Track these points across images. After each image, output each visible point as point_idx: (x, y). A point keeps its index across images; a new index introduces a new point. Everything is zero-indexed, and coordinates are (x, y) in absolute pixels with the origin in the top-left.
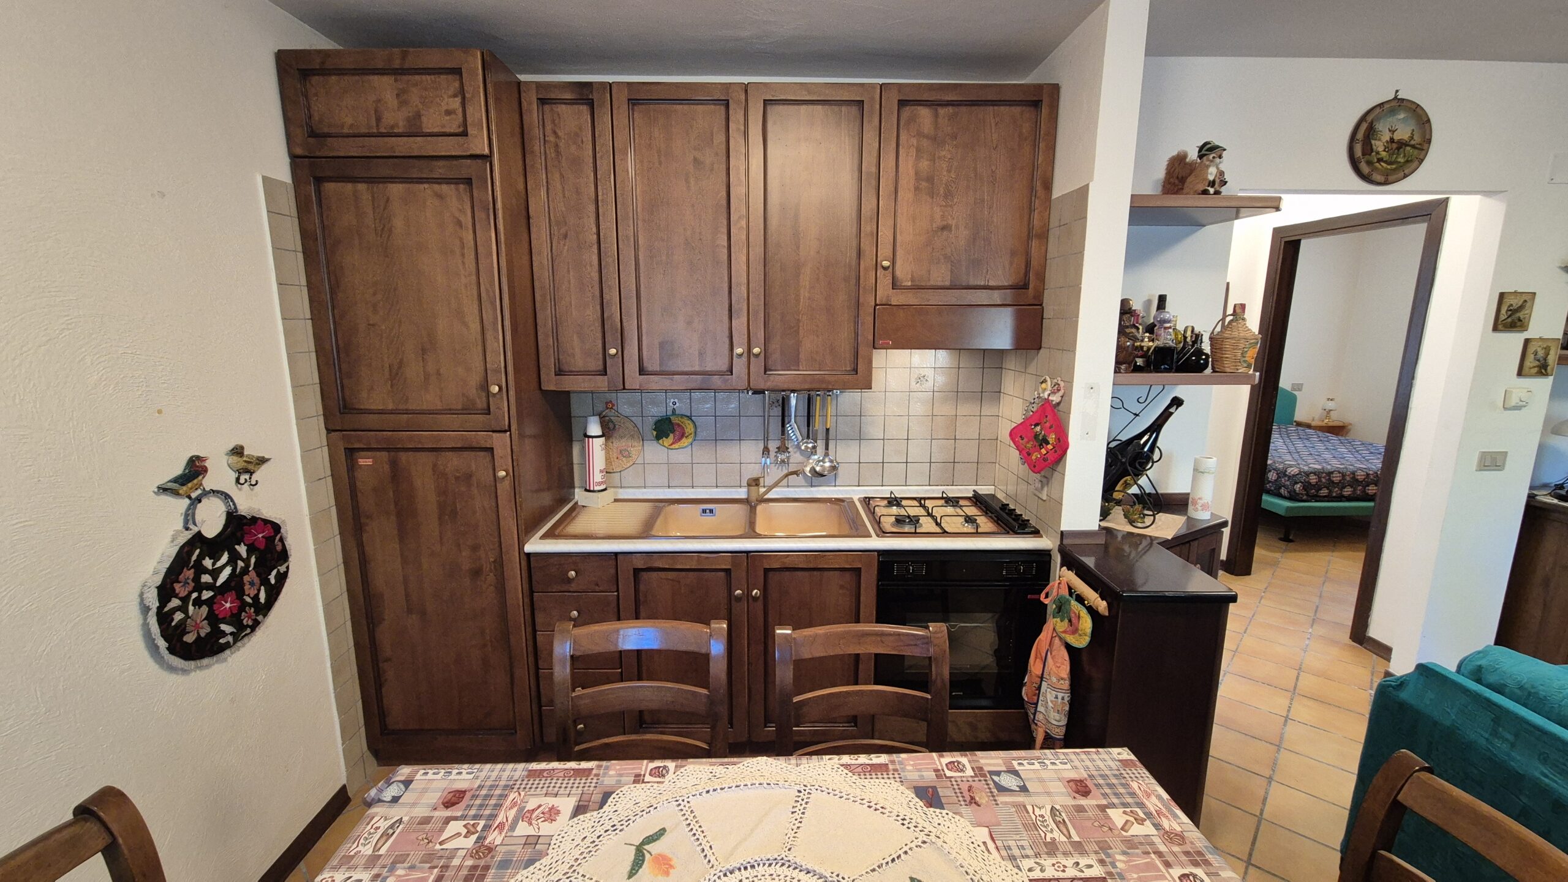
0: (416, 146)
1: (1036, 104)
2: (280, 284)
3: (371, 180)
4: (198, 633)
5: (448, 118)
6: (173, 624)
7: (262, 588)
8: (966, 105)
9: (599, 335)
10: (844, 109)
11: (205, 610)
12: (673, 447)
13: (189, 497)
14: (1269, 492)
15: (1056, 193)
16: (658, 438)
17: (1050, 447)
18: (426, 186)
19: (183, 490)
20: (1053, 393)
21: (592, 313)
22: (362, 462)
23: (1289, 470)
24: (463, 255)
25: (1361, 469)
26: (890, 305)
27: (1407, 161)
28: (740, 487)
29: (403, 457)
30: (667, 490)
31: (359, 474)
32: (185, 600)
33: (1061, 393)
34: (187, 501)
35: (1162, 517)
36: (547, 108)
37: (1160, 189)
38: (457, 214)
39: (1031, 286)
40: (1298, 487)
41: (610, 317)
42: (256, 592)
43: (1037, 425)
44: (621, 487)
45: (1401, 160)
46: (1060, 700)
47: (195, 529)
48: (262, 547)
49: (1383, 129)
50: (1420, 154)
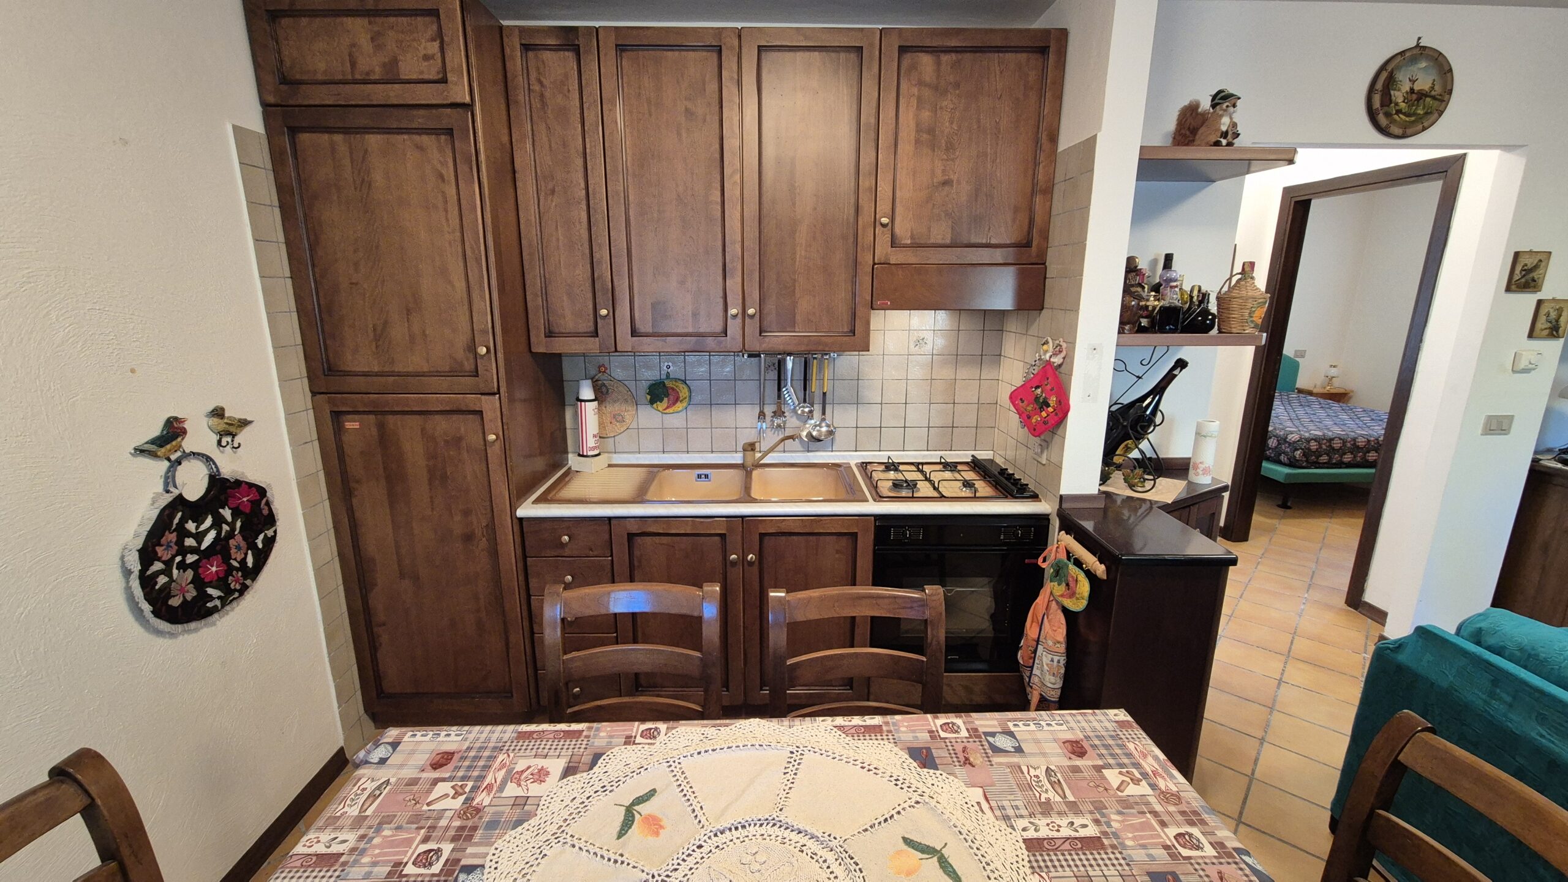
0: (394, 94)
1: (1043, 51)
2: (256, 240)
3: (346, 131)
4: (184, 597)
5: (426, 64)
6: (157, 587)
7: (250, 552)
8: (970, 52)
9: (590, 295)
10: (842, 55)
11: (190, 574)
12: (667, 411)
13: (169, 459)
14: (1268, 459)
15: (1063, 145)
16: (652, 402)
17: (1050, 409)
18: (406, 137)
19: (161, 451)
20: (1055, 354)
21: (582, 272)
22: (349, 425)
23: (1290, 437)
24: (446, 211)
25: (1362, 436)
26: (889, 264)
27: (1426, 113)
28: (736, 452)
29: (391, 419)
30: (661, 455)
31: (346, 438)
32: (168, 563)
33: (1063, 355)
34: (166, 464)
35: (1162, 482)
36: (531, 54)
37: (1171, 140)
38: (439, 166)
39: (1035, 243)
40: (1298, 453)
41: (600, 277)
42: (243, 556)
43: (1037, 387)
44: (615, 453)
45: (1421, 112)
46: (1055, 663)
47: (176, 492)
48: (248, 511)
49: (1402, 78)
50: (1441, 106)
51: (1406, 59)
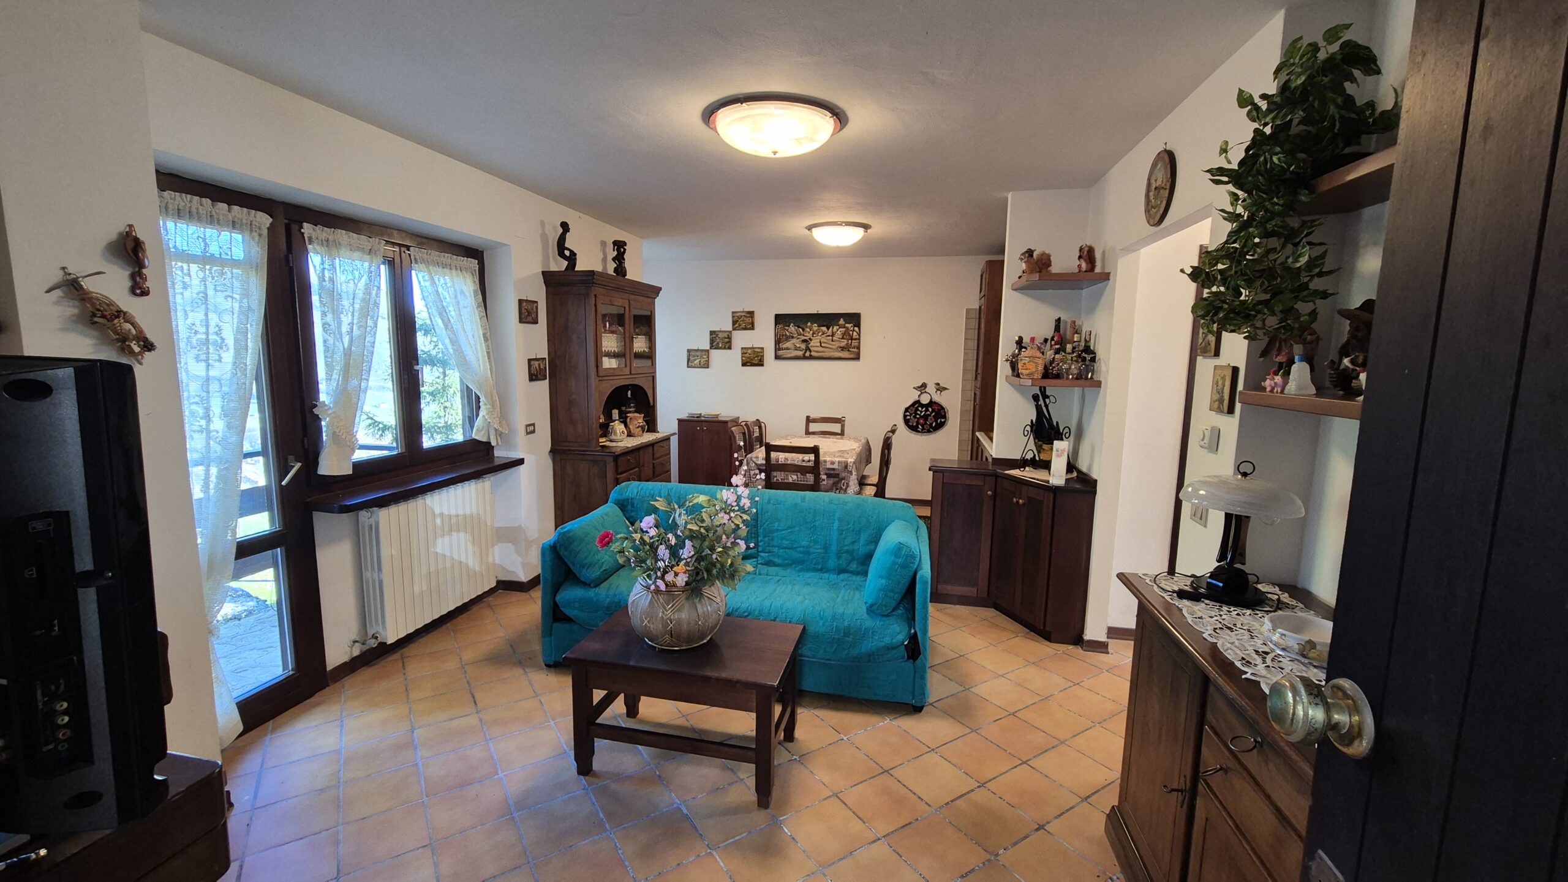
4: (914, 424)
6: (908, 419)
7: (935, 423)
11: (917, 420)
19: (918, 389)
32: (912, 415)
34: (919, 392)
45: (1159, 202)
47: (920, 399)
48: (939, 412)
49: (1153, 181)
50: (1166, 193)
51: (1154, 165)
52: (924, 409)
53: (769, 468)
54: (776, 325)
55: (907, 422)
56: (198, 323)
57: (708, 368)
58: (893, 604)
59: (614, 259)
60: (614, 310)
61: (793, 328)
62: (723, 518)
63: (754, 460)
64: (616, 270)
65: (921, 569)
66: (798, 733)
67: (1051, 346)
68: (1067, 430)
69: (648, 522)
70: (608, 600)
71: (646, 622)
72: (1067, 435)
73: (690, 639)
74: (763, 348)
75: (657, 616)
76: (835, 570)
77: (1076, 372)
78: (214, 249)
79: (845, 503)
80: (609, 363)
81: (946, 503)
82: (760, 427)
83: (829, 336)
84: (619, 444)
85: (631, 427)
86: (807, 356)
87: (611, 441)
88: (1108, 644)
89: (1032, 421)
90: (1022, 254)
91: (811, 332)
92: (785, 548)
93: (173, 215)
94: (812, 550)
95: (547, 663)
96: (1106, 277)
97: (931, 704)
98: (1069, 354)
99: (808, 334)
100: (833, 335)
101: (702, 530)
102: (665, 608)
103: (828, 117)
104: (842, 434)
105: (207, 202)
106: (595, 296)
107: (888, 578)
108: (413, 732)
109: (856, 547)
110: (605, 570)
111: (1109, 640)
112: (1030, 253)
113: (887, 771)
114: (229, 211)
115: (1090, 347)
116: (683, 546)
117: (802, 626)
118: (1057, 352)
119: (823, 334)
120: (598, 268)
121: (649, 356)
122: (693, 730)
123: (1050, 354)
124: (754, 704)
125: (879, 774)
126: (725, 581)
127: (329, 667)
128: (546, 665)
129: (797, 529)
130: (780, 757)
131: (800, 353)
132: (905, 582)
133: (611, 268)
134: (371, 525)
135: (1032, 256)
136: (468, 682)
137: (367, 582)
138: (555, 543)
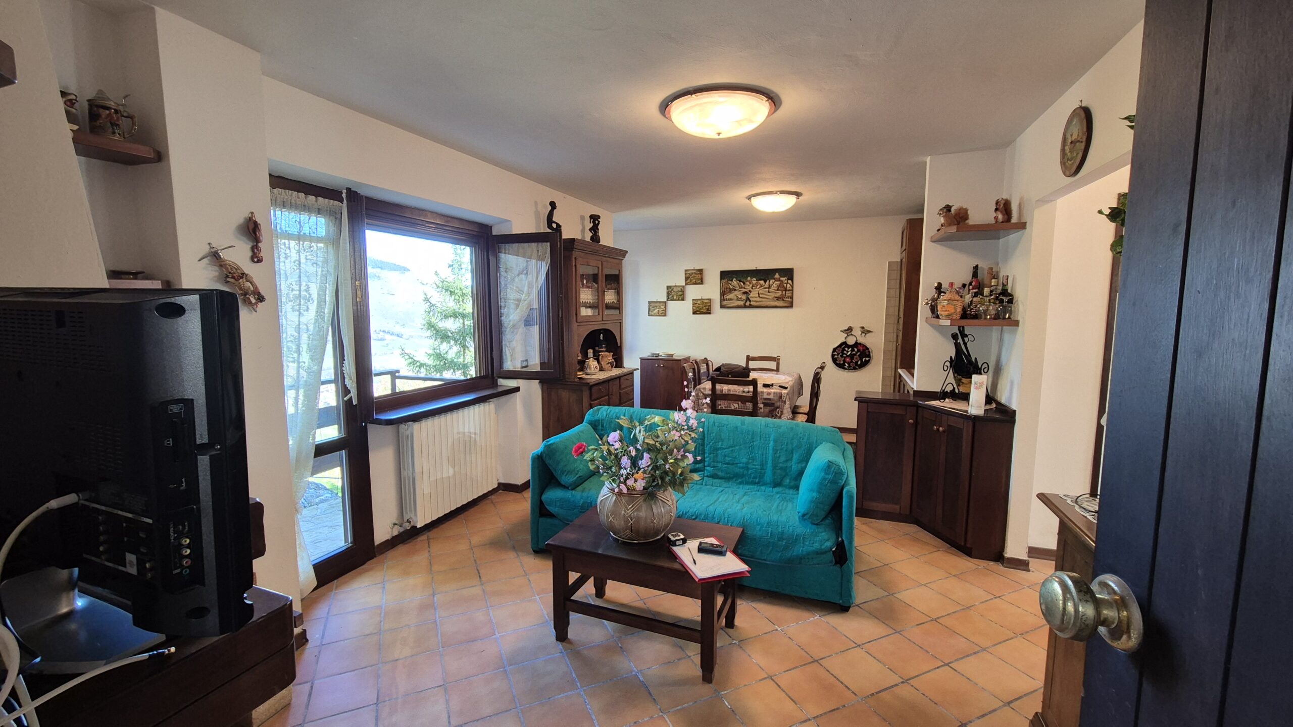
4: (840, 362)
6: (836, 358)
7: (861, 362)
11: (844, 359)
19: (845, 332)
32: (839, 354)
34: (845, 335)
45: (1075, 155)
47: (846, 341)
48: (864, 352)
49: (1068, 136)
50: (1083, 146)
51: (1070, 121)
52: (850, 349)
53: (715, 396)
54: (721, 279)
55: (834, 360)
56: (294, 283)
57: (665, 316)
58: (823, 514)
59: (590, 230)
60: (590, 271)
61: (735, 282)
62: (675, 435)
63: (702, 390)
64: (592, 238)
65: (849, 484)
66: (737, 622)
67: (969, 290)
68: (985, 365)
69: (614, 436)
70: (582, 500)
71: (611, 518)
72: (986, 370)
73: (646, 535)
74: (710, 299)
75: (620, 514)
76: (770, 484)
77: (993, 312)
78: (306, 230)
79: (779, 427)
80: (585, 312)
81: (870, 430)
82: (707, 365)
83: (766, 288)
84: (593, 377)
85: (602, 363)
86: (747, 305)
87: (587, 374)
88: (1028, 563)
89: (951, 357)
90: (941, 210)
91: (751, 285)
92: (728, 464)
93: (280, 205)
94: (750, 466)
95: (535, 549)
96: (1022, 226)
97: (857, 605)
98: (987, 296)
99: (748, 287)
100: (769, 288)
101: (657, 444)
102: (626, 508)
103: (764, 101)
104: (777, 370)
105: (302, 195)
106: (576, 258)
107: (819, 492)
108: (434, 596)
109: (789, 464)
110: (580, 477)
111: (1030, 559)
112: (948, 208)
113: (817, 661)
114: (316, 201)
115: (1007, 290)
116: (642, 458)
117: (742, 529)
118: (976, 295)
119: (761, 286)
120: (578, 236)
121: (618, 306)
122: (649, 611)
123: (968, 298)
124: (699, 592)
125: (810, 663)
126: (676, 487)
127: (377, 542)
128: (534, 551)
129: (737, 448)
130: (721, 641)
131: (742, 303)
132: (833, 496)
133: (588, 236)
134: (408, 436)
135: (950, 211)
136: (475, 560)
137: (405, 478)
138: (541, 453)
